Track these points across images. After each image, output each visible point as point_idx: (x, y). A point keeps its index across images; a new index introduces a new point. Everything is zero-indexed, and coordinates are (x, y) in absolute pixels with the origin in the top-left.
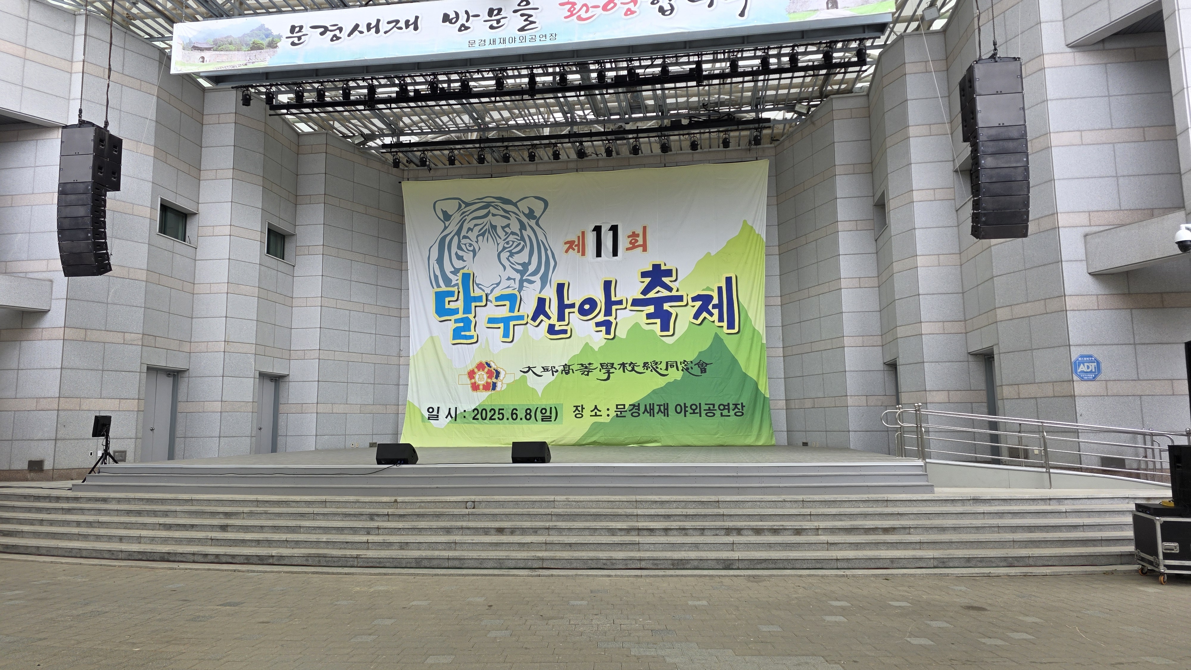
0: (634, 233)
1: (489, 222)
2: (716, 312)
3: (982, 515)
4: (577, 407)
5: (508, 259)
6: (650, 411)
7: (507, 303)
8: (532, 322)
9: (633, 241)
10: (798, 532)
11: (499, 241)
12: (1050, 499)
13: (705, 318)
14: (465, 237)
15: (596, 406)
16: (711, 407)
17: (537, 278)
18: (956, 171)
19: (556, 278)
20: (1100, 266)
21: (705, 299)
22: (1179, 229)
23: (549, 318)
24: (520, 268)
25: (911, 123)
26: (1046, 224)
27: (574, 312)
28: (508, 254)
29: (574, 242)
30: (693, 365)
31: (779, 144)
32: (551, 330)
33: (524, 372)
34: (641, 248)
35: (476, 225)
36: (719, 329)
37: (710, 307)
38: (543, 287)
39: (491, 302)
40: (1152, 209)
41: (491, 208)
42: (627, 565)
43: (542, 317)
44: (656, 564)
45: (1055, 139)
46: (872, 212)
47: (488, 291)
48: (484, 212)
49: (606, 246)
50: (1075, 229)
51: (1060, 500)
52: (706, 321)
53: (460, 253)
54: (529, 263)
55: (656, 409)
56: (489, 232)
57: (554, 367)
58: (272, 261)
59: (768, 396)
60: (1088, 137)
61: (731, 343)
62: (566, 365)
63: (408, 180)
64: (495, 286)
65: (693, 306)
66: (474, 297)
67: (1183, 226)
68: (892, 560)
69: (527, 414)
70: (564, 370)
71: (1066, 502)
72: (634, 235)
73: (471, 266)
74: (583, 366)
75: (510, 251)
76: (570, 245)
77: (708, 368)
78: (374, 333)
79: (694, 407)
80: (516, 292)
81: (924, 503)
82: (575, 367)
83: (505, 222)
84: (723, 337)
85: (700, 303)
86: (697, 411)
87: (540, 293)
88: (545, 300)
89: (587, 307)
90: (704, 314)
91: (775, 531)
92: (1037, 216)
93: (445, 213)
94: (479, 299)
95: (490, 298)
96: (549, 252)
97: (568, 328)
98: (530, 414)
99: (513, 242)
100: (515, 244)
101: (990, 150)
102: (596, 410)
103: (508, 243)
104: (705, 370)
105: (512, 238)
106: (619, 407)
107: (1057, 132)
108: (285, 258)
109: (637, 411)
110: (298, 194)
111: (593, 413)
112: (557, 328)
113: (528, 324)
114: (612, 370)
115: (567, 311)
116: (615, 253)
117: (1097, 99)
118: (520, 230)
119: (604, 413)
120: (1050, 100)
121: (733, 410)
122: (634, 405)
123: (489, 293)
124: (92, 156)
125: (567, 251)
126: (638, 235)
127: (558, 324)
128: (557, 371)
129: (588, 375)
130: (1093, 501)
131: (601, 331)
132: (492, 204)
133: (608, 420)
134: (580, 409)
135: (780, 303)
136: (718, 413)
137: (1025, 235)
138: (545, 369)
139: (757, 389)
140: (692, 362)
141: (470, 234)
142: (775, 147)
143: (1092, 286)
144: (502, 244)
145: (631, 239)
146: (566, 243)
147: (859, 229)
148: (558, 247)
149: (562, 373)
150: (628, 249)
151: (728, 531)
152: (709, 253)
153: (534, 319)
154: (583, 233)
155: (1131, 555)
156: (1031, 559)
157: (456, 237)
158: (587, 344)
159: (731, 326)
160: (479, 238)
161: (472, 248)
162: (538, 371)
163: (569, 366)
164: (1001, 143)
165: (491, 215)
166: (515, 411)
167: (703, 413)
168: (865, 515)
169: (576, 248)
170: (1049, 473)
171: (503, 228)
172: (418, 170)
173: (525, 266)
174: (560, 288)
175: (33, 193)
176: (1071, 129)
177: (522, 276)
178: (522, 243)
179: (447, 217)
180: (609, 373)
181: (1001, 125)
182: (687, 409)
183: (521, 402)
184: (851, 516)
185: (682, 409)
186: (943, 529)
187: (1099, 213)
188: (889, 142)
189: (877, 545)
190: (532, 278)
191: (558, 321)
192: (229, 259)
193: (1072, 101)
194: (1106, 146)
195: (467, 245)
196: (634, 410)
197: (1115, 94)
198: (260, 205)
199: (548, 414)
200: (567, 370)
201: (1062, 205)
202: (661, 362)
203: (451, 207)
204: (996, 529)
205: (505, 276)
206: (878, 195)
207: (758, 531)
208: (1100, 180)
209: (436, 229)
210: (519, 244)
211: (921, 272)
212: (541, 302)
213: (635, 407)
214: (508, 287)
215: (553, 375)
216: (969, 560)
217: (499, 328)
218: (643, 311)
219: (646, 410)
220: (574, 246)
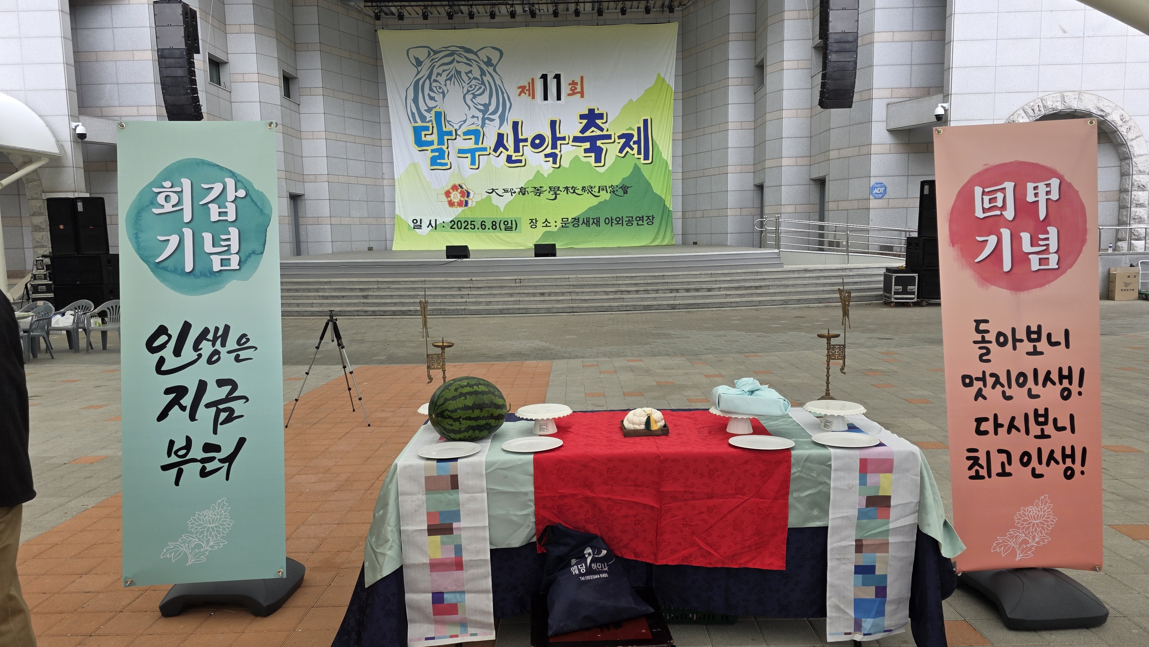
0: (573, 81)
1: (454, 68)
2: (635, 147)
3: (808, 278)
4: (532, 220)
5: (472, 100)
6: (587, 222)
7: (473, 137)
8: (494, 153)
9: (573, 88)
10: (709, 290)
11: (464, 84)
12: (845, 269)
13: (627, 152)
14: (435, 81)
15: (546, 219)
16: (631, 219)
17: (496, 117)
18: (814, 47)
19: (512, 117)
20: (894, 126)
21: (628, 137)
22: (937, 106)
23: (507, 150)
24: (482, 108)
25: (786, 8)
26: (865, 96)
27: (527, 146)
28: (472, 96)
29: (525, 87)
30: (617, 189)
31: (685, 8)
32: (509, 159)
33: (489, 193)
34: (580, 95)
35: (444, 71)
36: (638, 160)
37: (631, 143)
38: (501, 124)
39: (460, 136)
40: (930, 87)
41: (455, 55)
42: (619, 309)
43: (501, 149)
44: (635, 308)
45: (877, 37)
46: (753, 71)
47: (457, 127)
48: (449, 59)
49: (551, 91)
50: (882, 100)
51: (851, 269)
52: (628, 153)
53: (432, 94)
54: (490, 104)
55: (591, 221)
56: (455, 77)
57: (513, 189)
58: (286, 102)
59: (671, 209)
60: (898, 36)
61: (646, 171)
62: (522, 187)
63: (383, 29)
64: (463, 123)
65: (619, 143)
66: (446, 132)
67: (940, 105)
68: (760, 302)
69: (493, 225)
70: (521, 192)
71: (854, 270)
72: (574, 83)
73: (440, 105)
74: (535, 189)
75: (473, 94)
76: (522, 89)
77: (629, 190)
78: (364, 160)
79: (618, 219)
80: (479, 128)
81: (778, 273)
82: (529, 190)
83: (468, 68)
84: (641, 166)
85: (624, 140)
86: (620, 222)
87: (499, 129)
88: (503, 134)
89: (537, 141)
90: (627, 149)
91: (697, 290)
92: (861, 90)
93: (417, 59)
94: (450, 133)
95: (458, 133)
96: (505, 95)
97: (523, 158)
98: (495, 225)
99: (476, 86)
100: (477, 87)
101: (835, 49)
102: (546, 223)
103: (471, 87)
104: (627, 191)
105: (474, 82)
106: (564, 220)
107: (879, 32)
108: (291, 97)
109: (577, 223)
110: (296, 42)
111: (545, 225)
112: (514, 158)
113: (491, 155)
114: (558, 192)
115: (521, 144)
116: (559, 98)
117: (906, 9)
118: (481, 76)
119: (553, 224)
120: (877, 8)
121: (646, 220)
122: (575, 219)
123: (458, 128)
124: (182, 28)
125: (520, 95)
126: (577, 84)
127: (514, 155)
128: (515, 192)
129: (539, 195)
130: (868, 269)
131: (549, 161)
132: (457, 52)
133: (556, 229)
134: (534, 221)
135: (681, 138)
136: (635, 223)
137: (850, 107)
138: (506, 191)
139: (664, 204)
140: (617, 186)
141: (439, 78)
142: (682, 10)
143: (888, 138)
144: (466, 87)
145: (571, 86)
146: (519, 88)
147: (743, 84)
148: (513, 92)
149: (519, 194)
150: (569, 95)
151: (671, 291)
152: (631, 100)
153: (495, 150)
154: (533, 80)
155: (881, 295)
156: (831, 299)
157: (428, 81)
158: (538, 171)
159: (646, 158)
160: (447, 82)
161: (441, 91)
162: (500, 192)
163: (525, 189)
164: (842, 44)
165: (455, 61)
166: (483, 223)
167: (625, 223)
168: (746, 280)
169: (527, 92)
170: (848, 255)
171: (467, 73)
172: (387, 18)
173: (487, 106)
174: (515, 125)
175: (114, 51)
176: (887, 31)
177: (484, 115)
178: (483, 87)
179: (419, 63)
180: (556, 194)
181: (843, 32)
182: (613, 221)
183: (488, 216)
184: (738, 281)
185: (610, 221)
186: (787, 286)
187: (898, 89)
188: (770, 21)
189: (752, 295)
190: (492, 117)
191: (515, 152)
192: (260, 102)
193: (891, 10)
194: (907, 43)
195: (438, 87)
196: (575, 222)
197: (917, 6)
198: (276, 55)
199: (510, 225)
200: (523, 191)
201: (876, 84)
202: (595, 186)
203: (422, 54)
204: (815, 285)
205: (470, 114)
206: (759, 60)
207: (688, 290)
208: (901, 67)
209: (410, 74)
210: (480, 88)
211: (785, 122)
212: (500, 136)
213: (576, 220)
214: (473, 124)
215: (512, 195)
216: (799, 300)
217: (467, 157)
218: (581, 146)
219: (584, 222)
220: (525, 91)
